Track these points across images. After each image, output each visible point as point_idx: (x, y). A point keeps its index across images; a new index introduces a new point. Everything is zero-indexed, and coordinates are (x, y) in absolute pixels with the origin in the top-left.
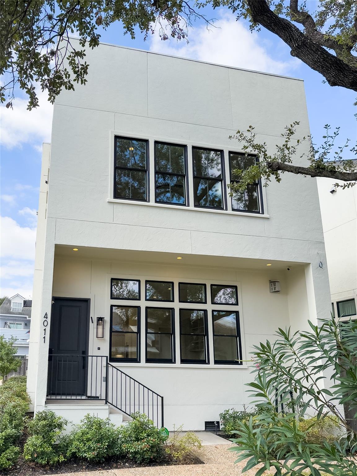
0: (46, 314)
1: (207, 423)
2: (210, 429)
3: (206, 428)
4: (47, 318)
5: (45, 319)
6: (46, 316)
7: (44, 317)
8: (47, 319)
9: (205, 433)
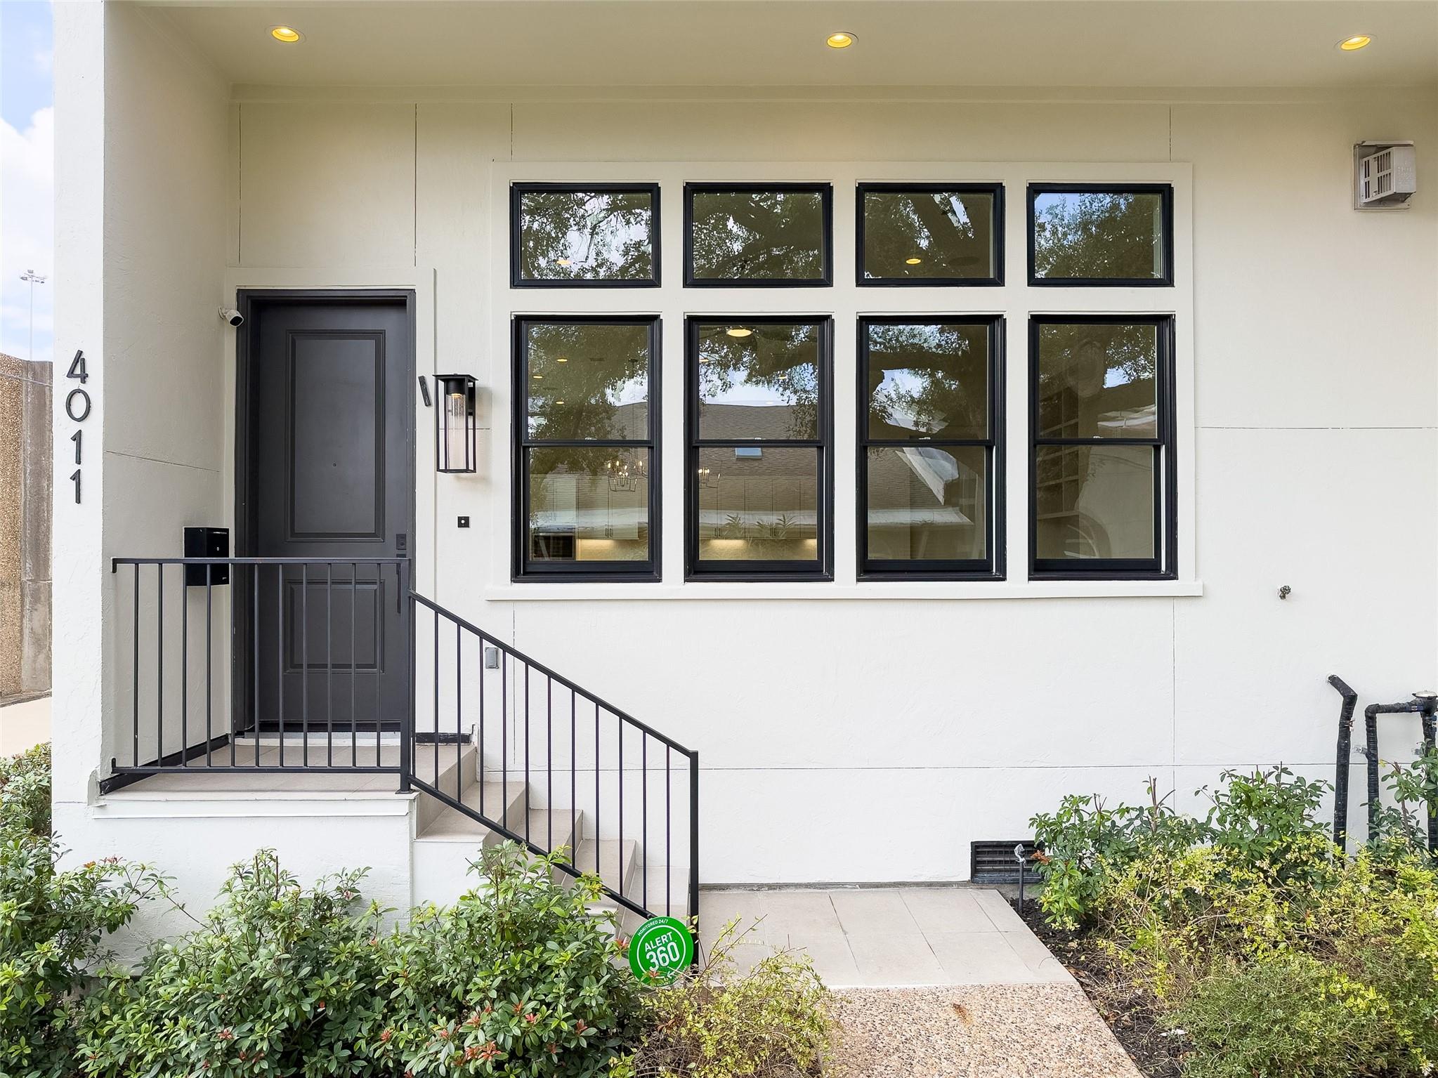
0: (79, 359)
1: (979, 849)
2: (995, 875)
3: (974, 872)
4: (84, 377)
5: (76, 383)
6: (78, 371)
7: (71, 374)
8: (83, 381)
9: (973, 893)
